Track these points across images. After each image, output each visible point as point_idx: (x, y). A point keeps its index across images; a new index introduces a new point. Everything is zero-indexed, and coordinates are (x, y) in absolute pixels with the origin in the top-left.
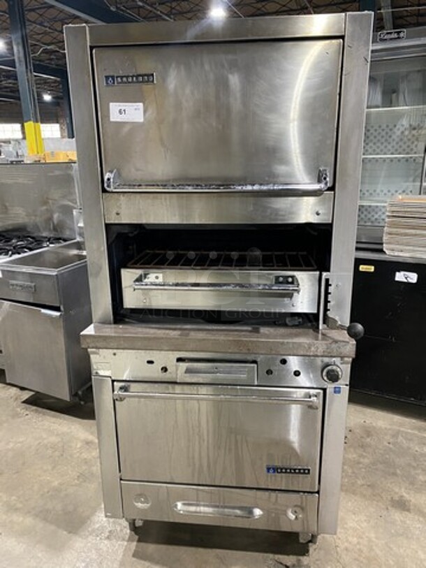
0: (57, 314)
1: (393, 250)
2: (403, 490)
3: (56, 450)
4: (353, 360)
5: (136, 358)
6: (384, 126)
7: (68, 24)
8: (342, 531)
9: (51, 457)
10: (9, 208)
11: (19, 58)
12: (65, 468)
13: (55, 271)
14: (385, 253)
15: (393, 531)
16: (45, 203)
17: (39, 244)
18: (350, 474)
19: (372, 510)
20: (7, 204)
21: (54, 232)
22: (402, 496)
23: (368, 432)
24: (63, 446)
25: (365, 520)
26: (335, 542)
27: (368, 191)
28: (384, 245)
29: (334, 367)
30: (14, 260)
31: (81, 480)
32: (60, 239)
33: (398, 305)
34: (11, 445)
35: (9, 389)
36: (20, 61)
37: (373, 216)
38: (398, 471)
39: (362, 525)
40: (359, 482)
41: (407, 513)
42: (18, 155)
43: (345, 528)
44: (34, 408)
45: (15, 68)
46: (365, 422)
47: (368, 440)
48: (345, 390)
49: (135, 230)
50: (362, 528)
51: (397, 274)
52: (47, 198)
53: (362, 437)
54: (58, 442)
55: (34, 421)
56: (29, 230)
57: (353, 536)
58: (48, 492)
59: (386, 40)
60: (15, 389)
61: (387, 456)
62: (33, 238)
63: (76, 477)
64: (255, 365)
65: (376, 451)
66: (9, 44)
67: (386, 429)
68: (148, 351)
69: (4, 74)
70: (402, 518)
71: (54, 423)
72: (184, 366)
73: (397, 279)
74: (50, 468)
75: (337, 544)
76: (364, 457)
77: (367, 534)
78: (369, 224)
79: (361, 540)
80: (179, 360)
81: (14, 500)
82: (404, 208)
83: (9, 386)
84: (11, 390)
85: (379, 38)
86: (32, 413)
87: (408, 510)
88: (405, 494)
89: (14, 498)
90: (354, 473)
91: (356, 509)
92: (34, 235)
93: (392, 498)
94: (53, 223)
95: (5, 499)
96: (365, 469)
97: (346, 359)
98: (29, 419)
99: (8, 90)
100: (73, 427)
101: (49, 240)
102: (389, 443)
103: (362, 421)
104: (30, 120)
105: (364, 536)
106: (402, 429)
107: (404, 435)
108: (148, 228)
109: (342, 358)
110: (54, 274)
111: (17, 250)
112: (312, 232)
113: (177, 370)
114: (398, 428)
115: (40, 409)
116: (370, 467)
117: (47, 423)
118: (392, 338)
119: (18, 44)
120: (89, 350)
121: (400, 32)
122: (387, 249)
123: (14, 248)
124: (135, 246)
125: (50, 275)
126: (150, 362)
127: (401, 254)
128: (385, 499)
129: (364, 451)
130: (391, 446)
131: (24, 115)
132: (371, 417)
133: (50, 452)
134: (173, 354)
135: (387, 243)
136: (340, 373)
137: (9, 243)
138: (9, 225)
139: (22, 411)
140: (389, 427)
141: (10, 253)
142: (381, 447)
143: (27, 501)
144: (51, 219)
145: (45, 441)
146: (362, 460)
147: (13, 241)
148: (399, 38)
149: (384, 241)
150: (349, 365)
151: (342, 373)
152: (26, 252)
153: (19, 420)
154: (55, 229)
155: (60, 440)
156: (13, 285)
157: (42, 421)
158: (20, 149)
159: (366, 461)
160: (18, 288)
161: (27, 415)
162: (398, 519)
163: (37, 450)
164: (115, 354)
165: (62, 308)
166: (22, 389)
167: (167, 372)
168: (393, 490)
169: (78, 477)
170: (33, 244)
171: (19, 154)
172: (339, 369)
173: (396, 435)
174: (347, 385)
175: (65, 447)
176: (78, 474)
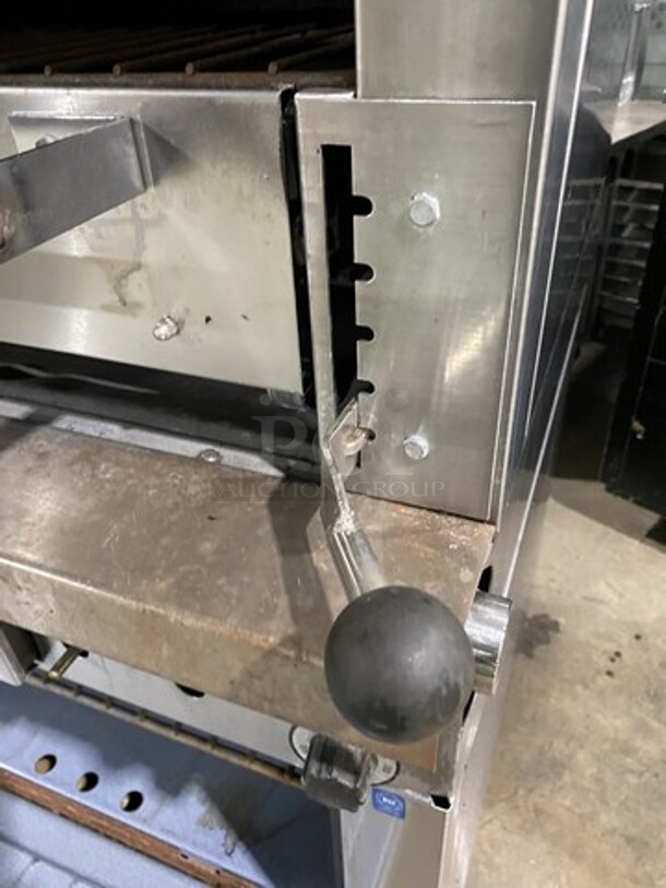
18: (586, 783)
40: (606, 819)
76: (650, 734)
90: (598, 780)
96: (640, 775)
146: (638, 743)
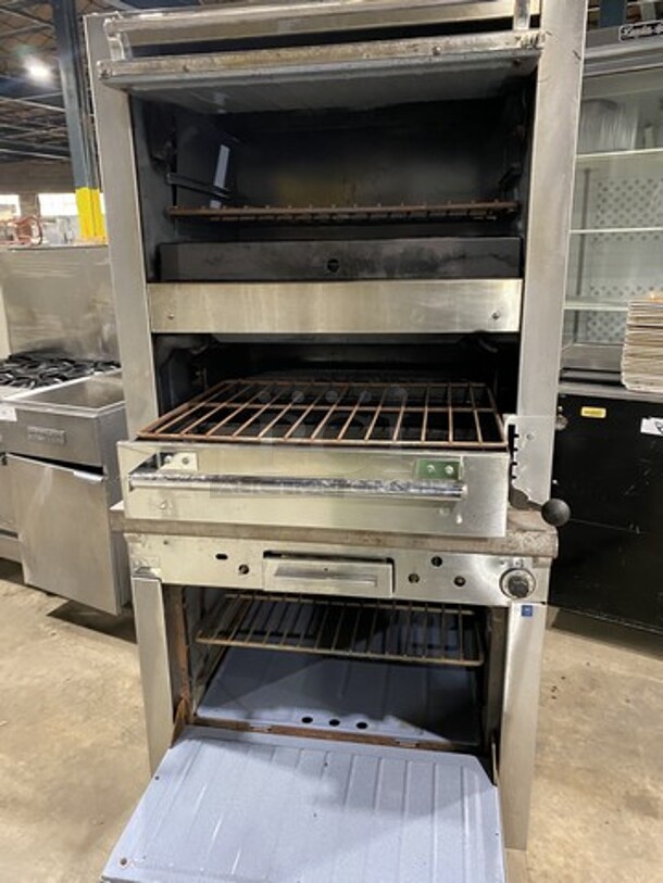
0: (96, 478)
1: (637, 382)
2: (647, 779)
3: (93, 691)
4: (554, 561)
5: (201, 550)
6: (631, 182)
7: (90, 13)
8: (540, 844)
9: (85, 701)
10: (38, 316)
11: (69, 91)
12: (104, 720)
13: (94, 412)
14: (623, 386)
15: (626, 848)
16: (91, 308)
17: (77, 371)
18: (558, 750)
19: (591, 810)
20: (35, 310)
21: (104, 354)
22: (645, 791)
23: (593, 680)
24: (103, 686)
25: (580, 829)
26: (527, 862)
27: (604, 288)
28: (623, 374)
29: (521, 573)
30: (38, 395)
31: (126, 739)
32: (112, 363)
33: (646, 473)
34: (25, 681)
35: (30, 593)
36: (70, 97)
37: (612, 329)
38: (641, 749)
39: (575, 835)
40: (574, 764)
41: (652, 819)
42: (66, 240)
43: (546, 840)
44: (66, 624)
45: (63, 107)
46: (588, 664)
47: (593, 694)
48: (541, 611)
49: (203, 345)
50: (573, 839)
51: (645, 421)
52: (94, 301)
53: (582, 689)
54: (98, 679)
55: (63, 643)
56: (67, 349)
57: (558, 853)
58: (74, 757)
59: (632, 38)
60: (39, 593)
61: (624, 723)
62: (72, 362)
63: (119, 734)
64: (390, 566)
65: (606, 713)
66: (57, 72)
67: (623, 677)
68: (218, 540)
69: (51, 117)
70: (643, 829)
71: (93, 649)
72: (274, 563)
73: (643, 430)
74: (81, 718)
75: (530, 866)
76: (584, 722)
77: (581, 852)
78: (606, 341)
79: (571, 862)
80: (268, 554)
81: (22, 766)
82: (657, 312)
83: (31, 590)
84: (33, 596)
85: (620, 35)
86: (61, 631)
87: (655, 815)
88: (649, 787)
89: (22, 763)
90: (564, 747)
91: (567, 809)
92: (73, 358)
93: (627, 792)
94: (103, 340)
95: (8, 765)
96: (585, 741)
97: (542, 559)
98: (57, 641)
99: (57, 142)
100: (121, 656)
101: (96, 366)
102: (628, 701)
103: (584, 663)
104: (84, 185)
105: (576, 855)
106: (651, 679)
107: (653, 688)
108: (221, 340)
109: (535, 557)
110: (93, 416)
111: (44, 380)
112: (488, 348)
113: (263, 571)
114: (643, 676)
115: (73, 626)
116: (593, 740)
117: (81, 648)
118: (634, 528)
119: (67, 71)
120: (126, 535)
121: (656, 25)
122: (626, 380)
123: (41, 376)
124: (205, 371)
125: (88, 419)
126: (221, 557)
127: (651, 389)
128: (615, 793)
129: (585, 713)
130: (631, 706)
131: (76, 178)
132: (599, 656)
133: (82, 694)
134: (258, 544)
135: (626, 371)
136: (531, 583)
137: (34, 370)
138: (37, 343)
139: (48, 628)
140: (629, 674)
141: (33, 384)
142: (612, 706)
143: (41, 769)
144: (99, 332)
145: (77, 677)
146: (580, 727)
147: (41, 367)
148: (654, 34)
149: (623, 367)
150: (548, 570)
151: (535, 584)
152: (56, 382)
153: (41, 642)
154: (105, 348)
155: (99, 675)
156: (32, 433)
157: (76, 644)
158: (70, 229)
159: (586, 729)
160: (40, 438)
161: (54, 634)
162: (636, 830)
163: (64, 690)
164: (166, 543)
165: (105, 470)
166: (50, 594)
167: (249, 573)
168: (630, 780)
169: (123, 734)
170: (71, 371)
171: (69, 237)
172: (529, 577)
173: (640, 687)
174: (543, 603)
175: (107, 687)
176: (123, 730)
